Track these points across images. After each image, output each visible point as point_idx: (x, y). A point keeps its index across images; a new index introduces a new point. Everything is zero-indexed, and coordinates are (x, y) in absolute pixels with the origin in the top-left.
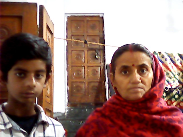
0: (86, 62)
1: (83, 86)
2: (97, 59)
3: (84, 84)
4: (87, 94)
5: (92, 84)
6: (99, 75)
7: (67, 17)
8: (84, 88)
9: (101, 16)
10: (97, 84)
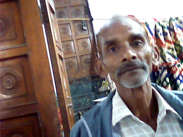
0: (74, 36)
1: (75, 61)
2: (85, 30)
3: (76, 58)
4: (80, 69)
5: (84, 58)
6: (90, 47)
8: (76, 63)
10: (89, 57)
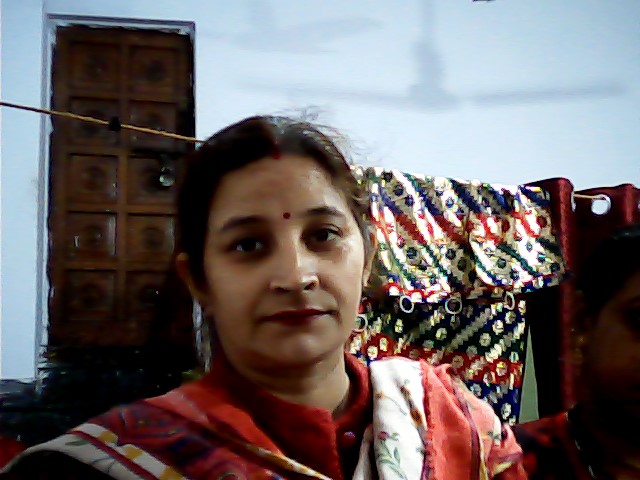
2: (164, 188)
3: (113, 278)
4: (121, 315)
5: (143, 280)
6: (171, 247)
7: (55, 28)
9: (182, 33)
